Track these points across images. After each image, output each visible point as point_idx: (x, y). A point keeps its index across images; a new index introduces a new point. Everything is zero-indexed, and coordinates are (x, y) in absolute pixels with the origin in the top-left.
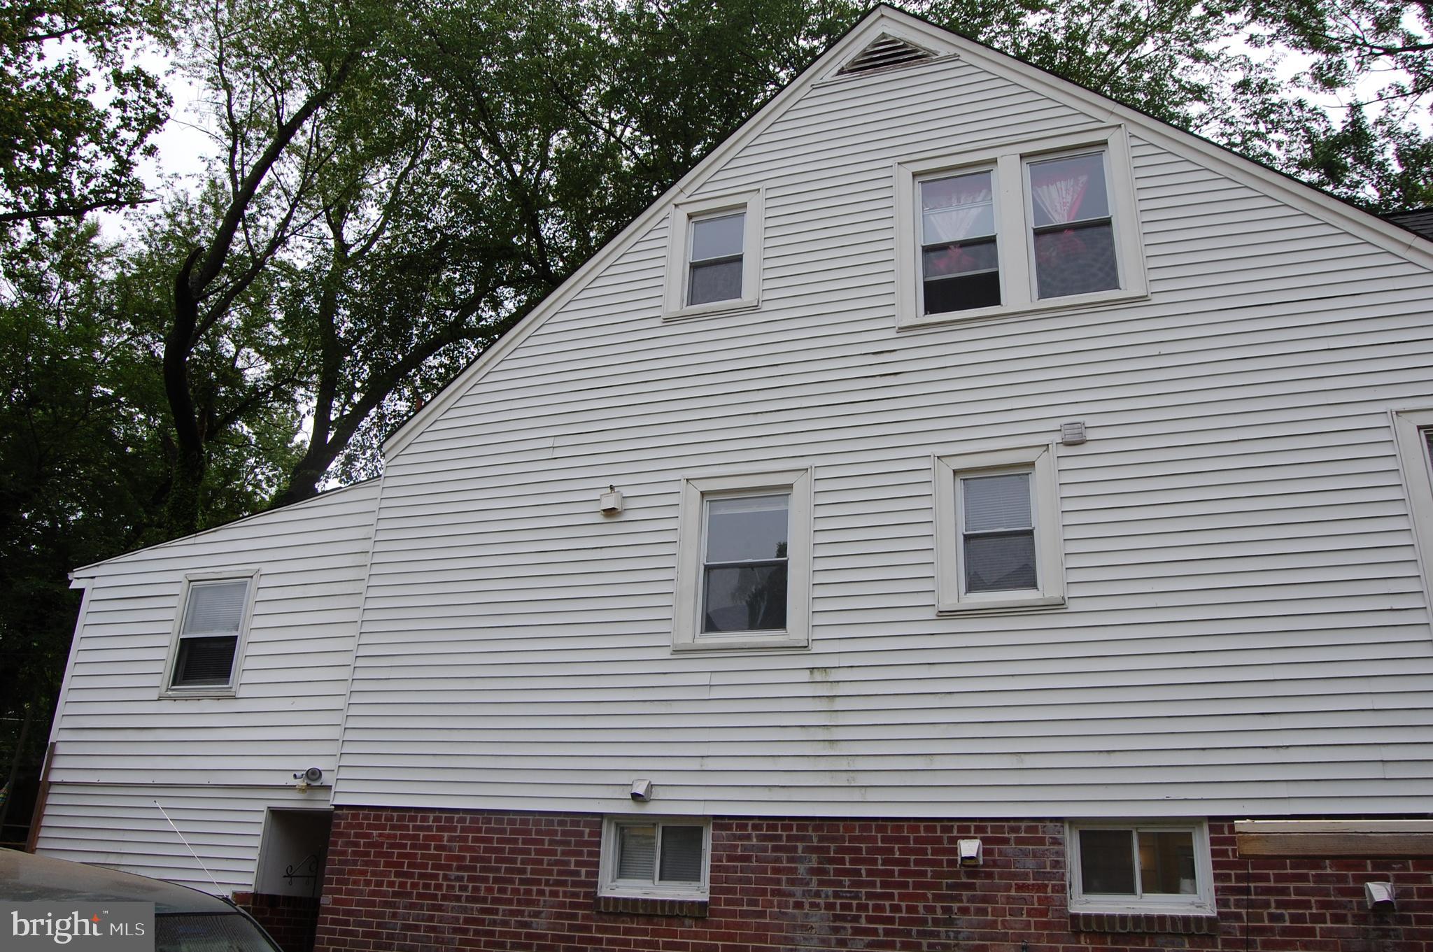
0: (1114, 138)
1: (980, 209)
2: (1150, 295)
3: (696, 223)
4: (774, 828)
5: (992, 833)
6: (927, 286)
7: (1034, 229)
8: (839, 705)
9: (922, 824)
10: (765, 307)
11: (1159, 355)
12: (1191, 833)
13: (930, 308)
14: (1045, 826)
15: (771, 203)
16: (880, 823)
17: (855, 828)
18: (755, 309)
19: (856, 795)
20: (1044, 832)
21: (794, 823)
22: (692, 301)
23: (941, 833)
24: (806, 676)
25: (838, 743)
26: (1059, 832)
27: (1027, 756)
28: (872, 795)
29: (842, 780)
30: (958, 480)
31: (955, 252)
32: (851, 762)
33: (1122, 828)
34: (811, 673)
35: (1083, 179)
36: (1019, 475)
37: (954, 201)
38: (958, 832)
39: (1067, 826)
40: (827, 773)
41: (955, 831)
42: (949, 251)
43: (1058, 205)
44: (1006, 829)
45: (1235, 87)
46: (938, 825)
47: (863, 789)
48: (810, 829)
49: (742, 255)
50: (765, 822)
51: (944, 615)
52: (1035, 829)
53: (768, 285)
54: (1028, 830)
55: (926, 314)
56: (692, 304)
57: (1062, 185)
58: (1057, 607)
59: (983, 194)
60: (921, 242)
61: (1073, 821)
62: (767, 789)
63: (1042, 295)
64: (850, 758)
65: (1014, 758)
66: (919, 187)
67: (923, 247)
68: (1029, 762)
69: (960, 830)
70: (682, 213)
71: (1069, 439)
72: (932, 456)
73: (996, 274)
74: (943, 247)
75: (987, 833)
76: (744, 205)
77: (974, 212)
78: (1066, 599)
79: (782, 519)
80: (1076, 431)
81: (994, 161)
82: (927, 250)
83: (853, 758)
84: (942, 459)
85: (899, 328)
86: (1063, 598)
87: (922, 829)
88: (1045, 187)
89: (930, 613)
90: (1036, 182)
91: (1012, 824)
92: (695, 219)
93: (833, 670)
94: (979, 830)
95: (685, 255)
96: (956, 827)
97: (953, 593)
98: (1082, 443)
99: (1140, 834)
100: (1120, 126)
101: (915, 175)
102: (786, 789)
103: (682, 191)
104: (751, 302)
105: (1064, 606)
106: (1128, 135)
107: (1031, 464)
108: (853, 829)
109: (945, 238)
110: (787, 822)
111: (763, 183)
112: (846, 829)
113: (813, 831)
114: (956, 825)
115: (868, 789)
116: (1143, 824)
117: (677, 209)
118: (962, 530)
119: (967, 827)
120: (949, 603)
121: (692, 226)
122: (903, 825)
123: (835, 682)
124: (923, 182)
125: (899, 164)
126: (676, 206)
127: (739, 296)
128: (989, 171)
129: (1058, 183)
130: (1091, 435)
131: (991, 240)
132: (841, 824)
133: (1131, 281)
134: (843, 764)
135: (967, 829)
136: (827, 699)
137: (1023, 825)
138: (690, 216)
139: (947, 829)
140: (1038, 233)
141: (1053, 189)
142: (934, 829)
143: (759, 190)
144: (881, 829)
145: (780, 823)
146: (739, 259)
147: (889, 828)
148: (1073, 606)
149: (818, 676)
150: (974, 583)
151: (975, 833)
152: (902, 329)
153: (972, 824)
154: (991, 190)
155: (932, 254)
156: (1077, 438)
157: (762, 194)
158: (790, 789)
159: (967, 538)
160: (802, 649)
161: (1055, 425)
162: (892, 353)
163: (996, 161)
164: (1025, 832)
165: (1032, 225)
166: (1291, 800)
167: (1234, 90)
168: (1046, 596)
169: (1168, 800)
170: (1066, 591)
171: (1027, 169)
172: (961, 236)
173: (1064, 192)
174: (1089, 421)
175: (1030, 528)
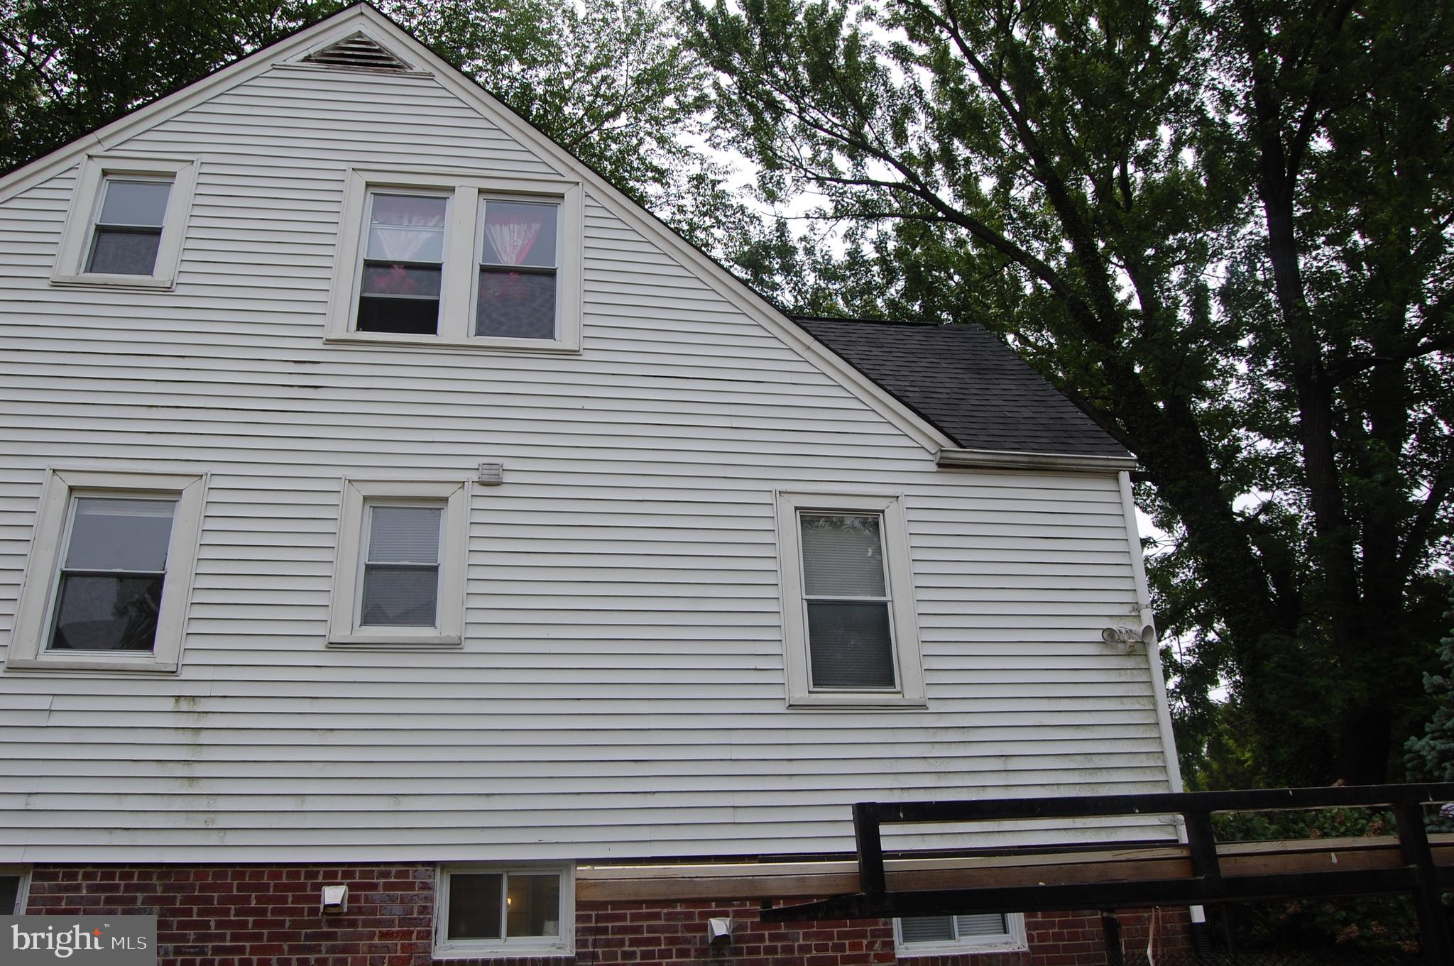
0: (571, 194)
1: (430, 235)
2: (581, 350)
3: (111, 181)
4: (112, 876)
5: (360, 878)
6: (364, 302)
7: (481, 266)
8: (204, 738)
9: (285, 870)
10: (180, 290)
11: (582, 409)
12: (559, 876)
13: (363, 325)
14: (416, 871)
15: (203, 179)
16: (238, 869)
17: (208, 875)
18: (167, 290)
19: (214, 839)
20: (414, 877)
21: (136, 871)
22: (91, 268)
23: (305, 879)
24: (169, 705)
25: (198, 780)
26: (430, 877)
27: (406, 798)
28: (231, 839)
29: (199, 822)
30: (367, 507)
31: (398, 272)
32: (211, 802)
33: (493, 872)
34: (177, 701)
35: (536, 226)
36: (430, 509)
37: (406, 221)
38: (324, 878)
39: (438, 871)
40: (182, 814)
41: (321, 877)
42: (392, 271)
43: (508, 246)
44: (376, 874)
45: (691, 179)
46: (303, 870)
47: (223, 832)
48: (155, 877)
49: (161, 229)
50: (100, 870)
51: (334, 647)
52: (405, 874)
53: (186, 267)
54: (398, 875)
55: (358, 330)
56: (91, 272)
57: (515, 228)
58: (452, 646)
59: (437, 218)
60: (364, 255)
61: (444, 865)
62: (107, 832)
63: (479, 333)
64: (211, 797)
65: (392, 800)
66: (370, 198)
67: (365, 261)
68: (407, 804)
69: (326, 875)
70: (96, 168)
71: (485, 478)
72: (343, 479)
73: (437, 303)
74: (387, 265)
75: (355, 878)
76: (173, 175)
77: (425, 236)
78: (463, 639)
79: (165, 527)
80: (494, 472)
81: (452, 189)
82: (369, 264)
83: (215, 797)
84: (354, 483)
85: (327, 340)
86: (460, 638)
87: (284, 875)
88: (498, 226)
89: (320, 645)
90: (489, 220)
91: (382, 868)
92: (110, 177)
93: (203, 700)
94: (347, 875)
95: (92, 214)
96: (322, 873)
97: (347, 625)
98: (498, 484)
99: (510, 878)
100: (578, 183)
101: (368, 185)
102: (130, 832)
103: (99, 142)
104: (164, 282)
105: (460, 646)
106: (584, 194)
107: (445, 500)
108: (206, 876)
109: (390, 257)
110: (127, 870)
111: (199, 155)
112: (197, 876)
113: (158, 879)
114: (322, 870)
115: (227, 831)
116: (515, 867)
117: (90, 161)
118: (365, 559)
119: (332, 872)
120: (341, 635)
121: (105, 185)
122: (264, 871)
123: (203, 712)
124: (375, 194)
125: (353, 169)
126: (90, 157)
127: (150, 273)
128: (445, 198)
129: (511, 226)
130: (507, 478)
131: (437, 268)
132: (193, 870)
133: (566, 333)
134: (203, 805)
135: (334, 875)
136: (192, 731)
137: (394, 870)
138: (105, 173)
139: (314, 875)
140: (484, 270)
141: (505, 229)
142: (297, 875)
143: (193, 161)
144: (237, 876)
145: (118, 871)
146: (157, 232)
147: (248, 874)
148: (469, 647)
149: (184, 706)
150: (371, 616)
151: (342, 879)
152: (329, 342)
153: (340, 869)
154: (444, 217)
155: (372, 270)
156: (493, 479)
157: (196, 168)
158: (136, 831)
159: (369, 568)
160: (170, 674)
161: (473, 463)
162: (315, 365)
163: (454, 190)
164: (395, 877)
165: (479, 260)
166: (653, 844)
167: (689, 182)
168: (443, 635)
169: (540, 843)
170: (463, 630)
171: (483, 205)
172: (407, 257)
173: (516, 235)
174: (508, 464)
175: (435, 564)
